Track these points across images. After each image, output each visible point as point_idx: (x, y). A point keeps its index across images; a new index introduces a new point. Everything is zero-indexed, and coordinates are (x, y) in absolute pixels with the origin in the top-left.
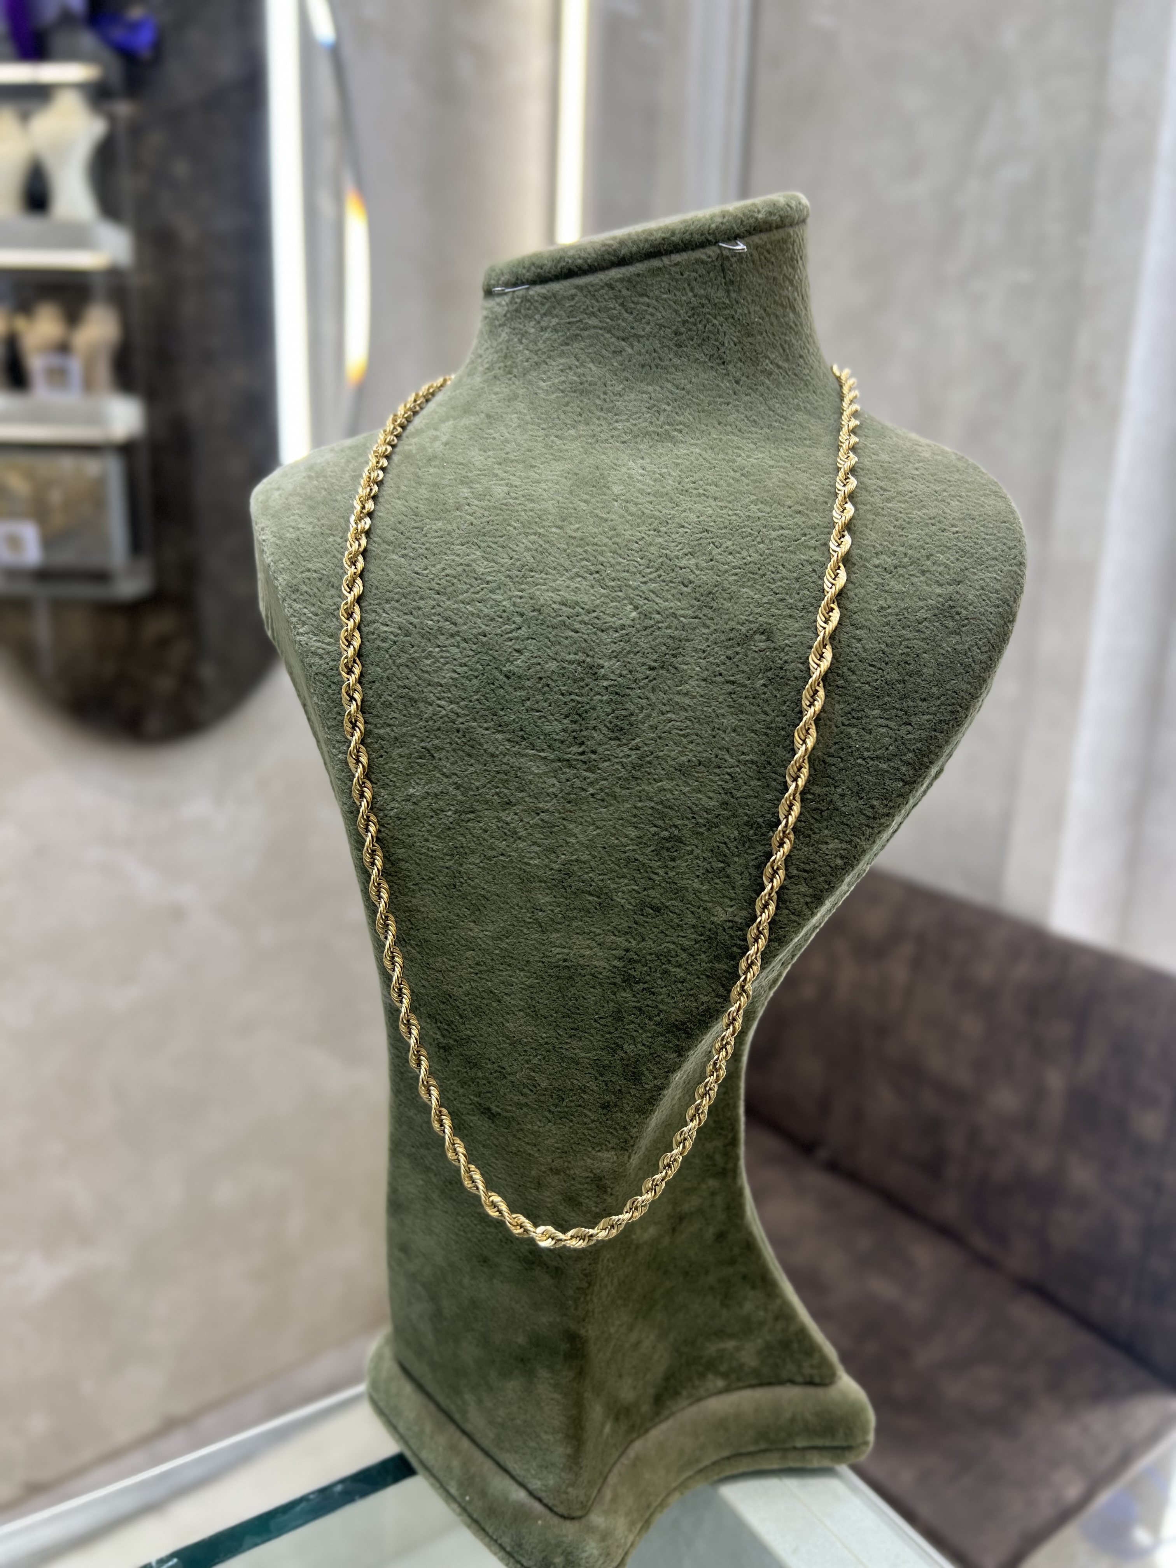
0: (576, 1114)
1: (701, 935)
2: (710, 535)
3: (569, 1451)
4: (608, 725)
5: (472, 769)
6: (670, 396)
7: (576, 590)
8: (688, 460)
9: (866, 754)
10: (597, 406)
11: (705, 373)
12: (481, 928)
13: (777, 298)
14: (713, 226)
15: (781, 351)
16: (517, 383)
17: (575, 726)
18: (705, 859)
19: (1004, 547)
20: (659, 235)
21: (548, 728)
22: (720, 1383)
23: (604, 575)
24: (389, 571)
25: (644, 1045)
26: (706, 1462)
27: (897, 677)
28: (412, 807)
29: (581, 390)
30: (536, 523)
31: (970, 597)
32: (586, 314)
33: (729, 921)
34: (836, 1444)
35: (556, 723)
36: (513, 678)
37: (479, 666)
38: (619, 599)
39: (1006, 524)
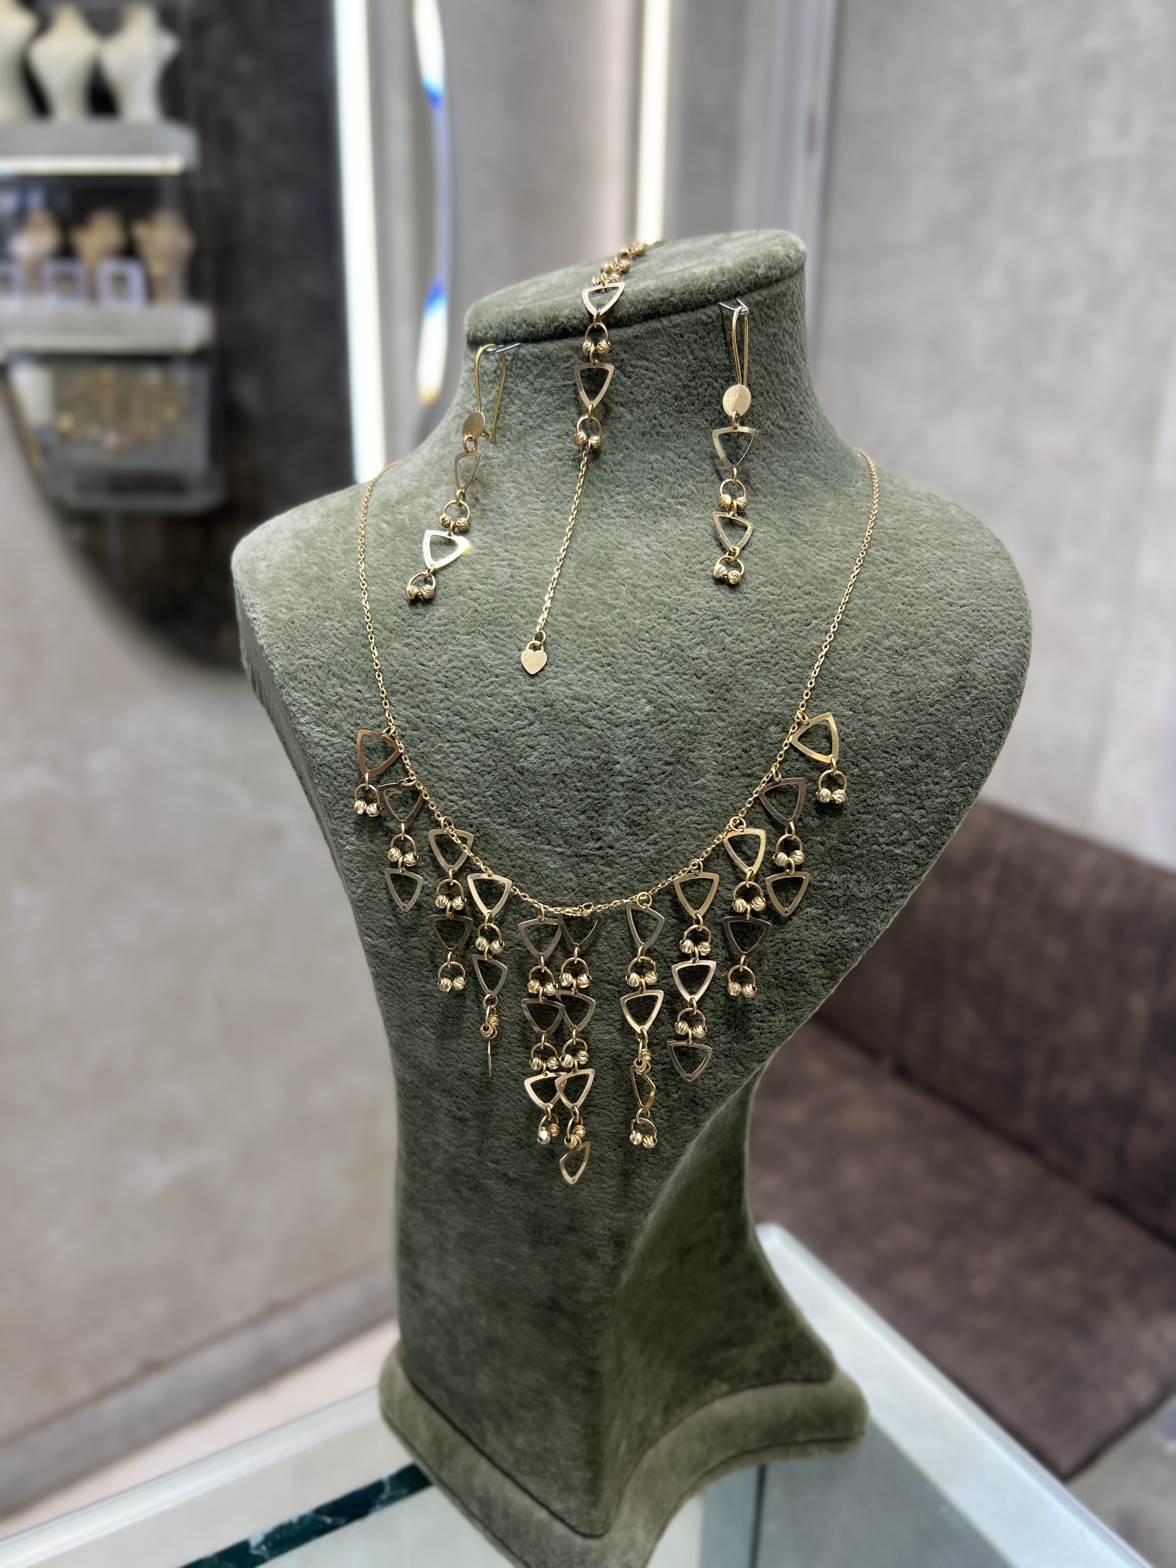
3: (589, 1475)
4: (625, 820)
6: (672, 466)
7: (588, 684)
9: (881, 840)
13: (777, 355)
14: (713, 284)
15: (782, 410)
16: (512, 448)
17: (593, 823)
19: (1012, 619)
20: (656, 296)
21: (564, 824)
22: (725, 1387)
23: (616, 666)
24: (394, 662)
26: (713, 1463)
27: (910, 762)
31: (980, 675)
34: (835, 1436)
35: (571, 819)
36: (527, 774)
37: (491, 762)
38: (632, 693)
39: (1012, 593)
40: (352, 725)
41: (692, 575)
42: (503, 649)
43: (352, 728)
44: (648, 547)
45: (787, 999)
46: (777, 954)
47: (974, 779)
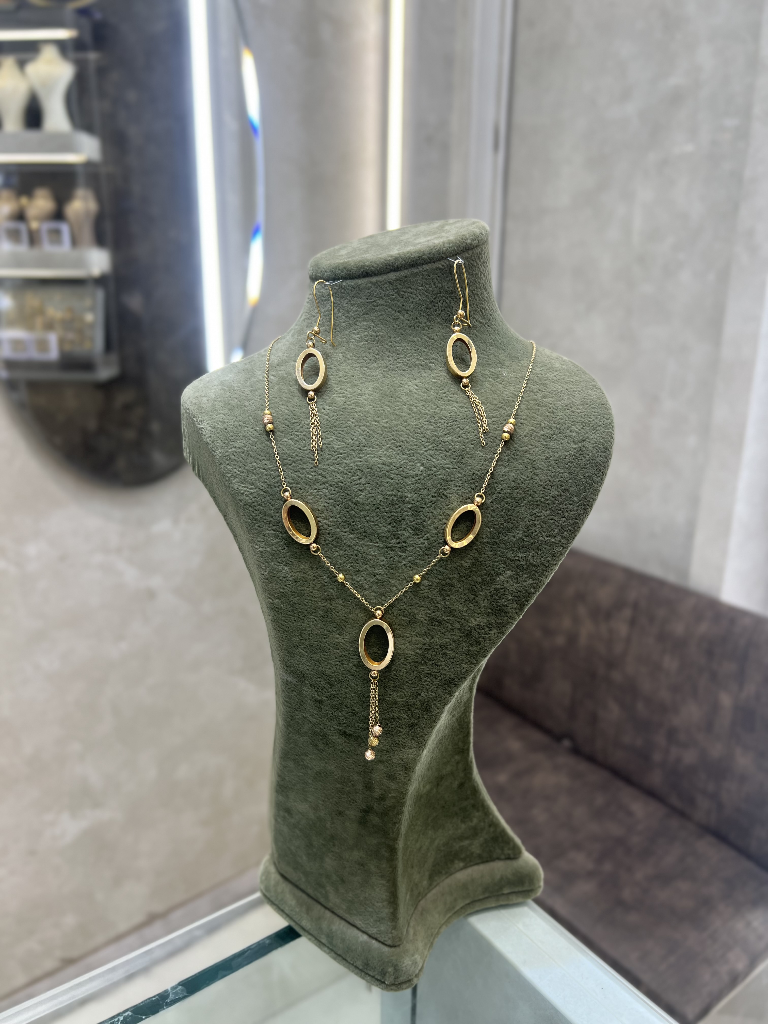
0: (395, 731)
1: (463, 633)
2: (458, 423)
3: (392, 910)
4: (412, 527)
5: (337, 554)
6: (426, 343)
7: (390, 457)
8: (440, 380)
9: (544, 534)
10: (387, 349)
11: (443, 329)
12: (342, 637)
13: (478, 285)
14: (445, 249)
15: (481, 313)
16: (340, 335)
17: (395, 529)
18: (464, 594)
19: (604, 419)
20: (416, 255)
21: (379, 531)
22: (462, 864)
23: (404, 447)
24: (284, 448)
25: (432, 692)
26: (458, 908)
27: (557, 493)
28: (303, 576)
29: (376, 340)
30: (364, 419)
31: (590, 448)
32: (377, 297)
33: (477, 625)
34: (525, 889)
35: (383, 528)
36: (359, 505)
37: (339, 499)
38: (413, 461)
39: (604, 406)
40: (262, 483)
41: (440, 399)
42: (344, 439)
43: (262, 484)
44: (416, 385)
45: (498, 621)
46: (493, 596)
47: (589, 501)
